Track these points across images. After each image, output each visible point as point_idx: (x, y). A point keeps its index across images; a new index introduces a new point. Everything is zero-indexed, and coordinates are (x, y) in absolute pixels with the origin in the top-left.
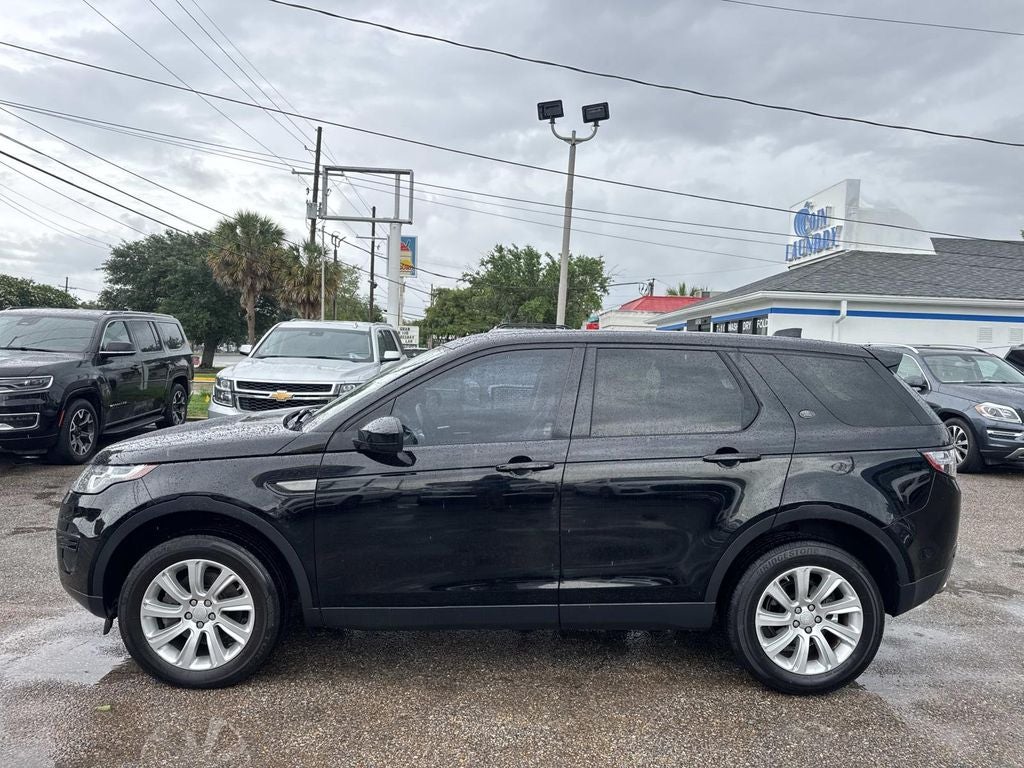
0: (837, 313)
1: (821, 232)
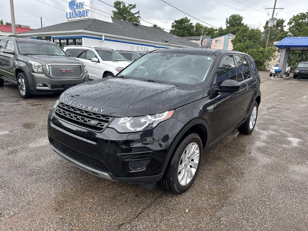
0: (102, 39)
1: (81, 10)
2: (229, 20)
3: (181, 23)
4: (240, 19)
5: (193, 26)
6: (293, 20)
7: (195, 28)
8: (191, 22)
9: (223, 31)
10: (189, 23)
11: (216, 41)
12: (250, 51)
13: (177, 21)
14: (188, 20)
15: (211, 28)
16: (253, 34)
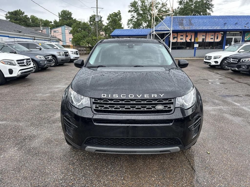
2: (61, 14)
3: (15, 15)
4: (70, 14)
5: (28, 18)
6: (110, 17)
7: (30, 20)
8: (25, 14)
9: (58, 23)
10: (24, 15)
11: (55, 31)
12: (87, 39)
13: (11, 12)
14: (22, 12)
15: (46, 20)
16: (86, 26)
